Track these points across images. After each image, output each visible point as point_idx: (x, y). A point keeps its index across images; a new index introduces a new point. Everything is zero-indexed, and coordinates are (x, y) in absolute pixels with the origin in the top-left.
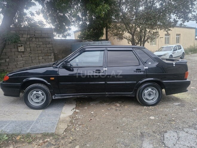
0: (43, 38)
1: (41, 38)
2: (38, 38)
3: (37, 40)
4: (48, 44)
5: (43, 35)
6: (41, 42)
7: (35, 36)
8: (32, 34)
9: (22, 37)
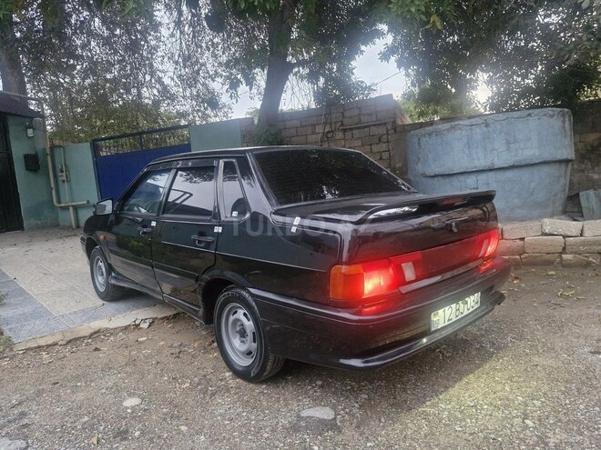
0: (365, 127)
1: (358, 128)
2: (351, 129)
3: (349, 134)
4: (377, 144)
5: (364, 119)
6: (358, 139)
7: (342, 125)
8: (336, 123)
9: (314, 133)
